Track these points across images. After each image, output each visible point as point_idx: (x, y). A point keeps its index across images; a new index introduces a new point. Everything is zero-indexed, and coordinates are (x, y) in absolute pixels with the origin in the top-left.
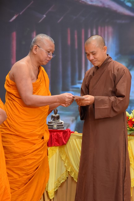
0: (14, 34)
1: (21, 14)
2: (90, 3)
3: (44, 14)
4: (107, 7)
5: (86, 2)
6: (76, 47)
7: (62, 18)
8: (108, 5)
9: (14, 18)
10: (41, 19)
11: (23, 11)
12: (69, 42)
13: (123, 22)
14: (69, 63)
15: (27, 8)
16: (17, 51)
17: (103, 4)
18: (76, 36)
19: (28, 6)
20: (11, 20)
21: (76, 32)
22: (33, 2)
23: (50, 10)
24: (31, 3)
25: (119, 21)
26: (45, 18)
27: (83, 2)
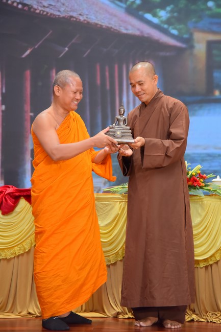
0: (28, 73)
1: (36, 47)
2: (124, 31)
3: (65, 47)
4: (146, 35)
5: (119, 30)
6: (108, 87)
7: (89, 51)
8: (148, 34)
9: (28, 52)
10: (62, 53)
11: (39, 44)
12: (99, 82)
13: (168, 54)
14: (99, 108)
15: (43, 39)
16: (31, 94)
17: (142, 32)
18: (107, 74)
19: (45, 38)
20: (24, 56)
21: (107, 68)
22: (51, 31)
23: (73, 41)
24: (49, 33)
25: (162, 54)
26: (68, 51)
27: (116, 30)
